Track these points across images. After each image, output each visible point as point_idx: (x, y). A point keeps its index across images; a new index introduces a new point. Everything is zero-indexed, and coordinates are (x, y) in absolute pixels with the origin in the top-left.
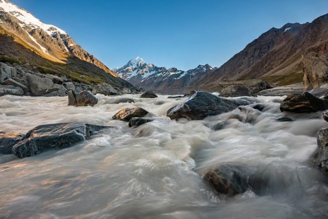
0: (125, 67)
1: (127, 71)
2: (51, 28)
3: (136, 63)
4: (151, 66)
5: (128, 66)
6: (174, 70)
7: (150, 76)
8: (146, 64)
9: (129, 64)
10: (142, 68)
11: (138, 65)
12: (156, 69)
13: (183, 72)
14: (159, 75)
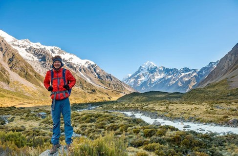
0: (136, 73)
1: (138, 77)
2: (87, 63)
3: (147, 68)
4: (161, 69)
5: (139, 72)
6: (186, 70)
7: (161, 79)
8: (157, 68)
9: (140, 69)
10: (152, 73)
11: (148, 69)
12: (167, 71)
13: (195, 71)
14: (170, 77)
